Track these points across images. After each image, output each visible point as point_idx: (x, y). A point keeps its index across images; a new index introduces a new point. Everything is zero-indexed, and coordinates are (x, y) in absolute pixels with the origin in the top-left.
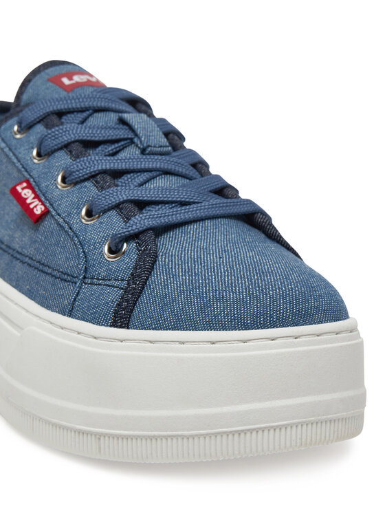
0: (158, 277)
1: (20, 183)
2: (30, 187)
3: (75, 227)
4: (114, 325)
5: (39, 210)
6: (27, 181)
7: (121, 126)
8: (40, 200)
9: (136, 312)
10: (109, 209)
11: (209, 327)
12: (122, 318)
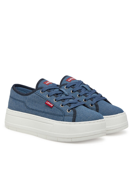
0: (77, 114)
1: (46, 102)
2: (48, 102)
3: (60, 108)
4: (73, 122)
5: (52, 105)
6: (48, 101)
7: (59, 91)
8: (52, 104)
9: (76, 120)
10: (66, 105)
11: (88, 121)
12: (74, 120)
